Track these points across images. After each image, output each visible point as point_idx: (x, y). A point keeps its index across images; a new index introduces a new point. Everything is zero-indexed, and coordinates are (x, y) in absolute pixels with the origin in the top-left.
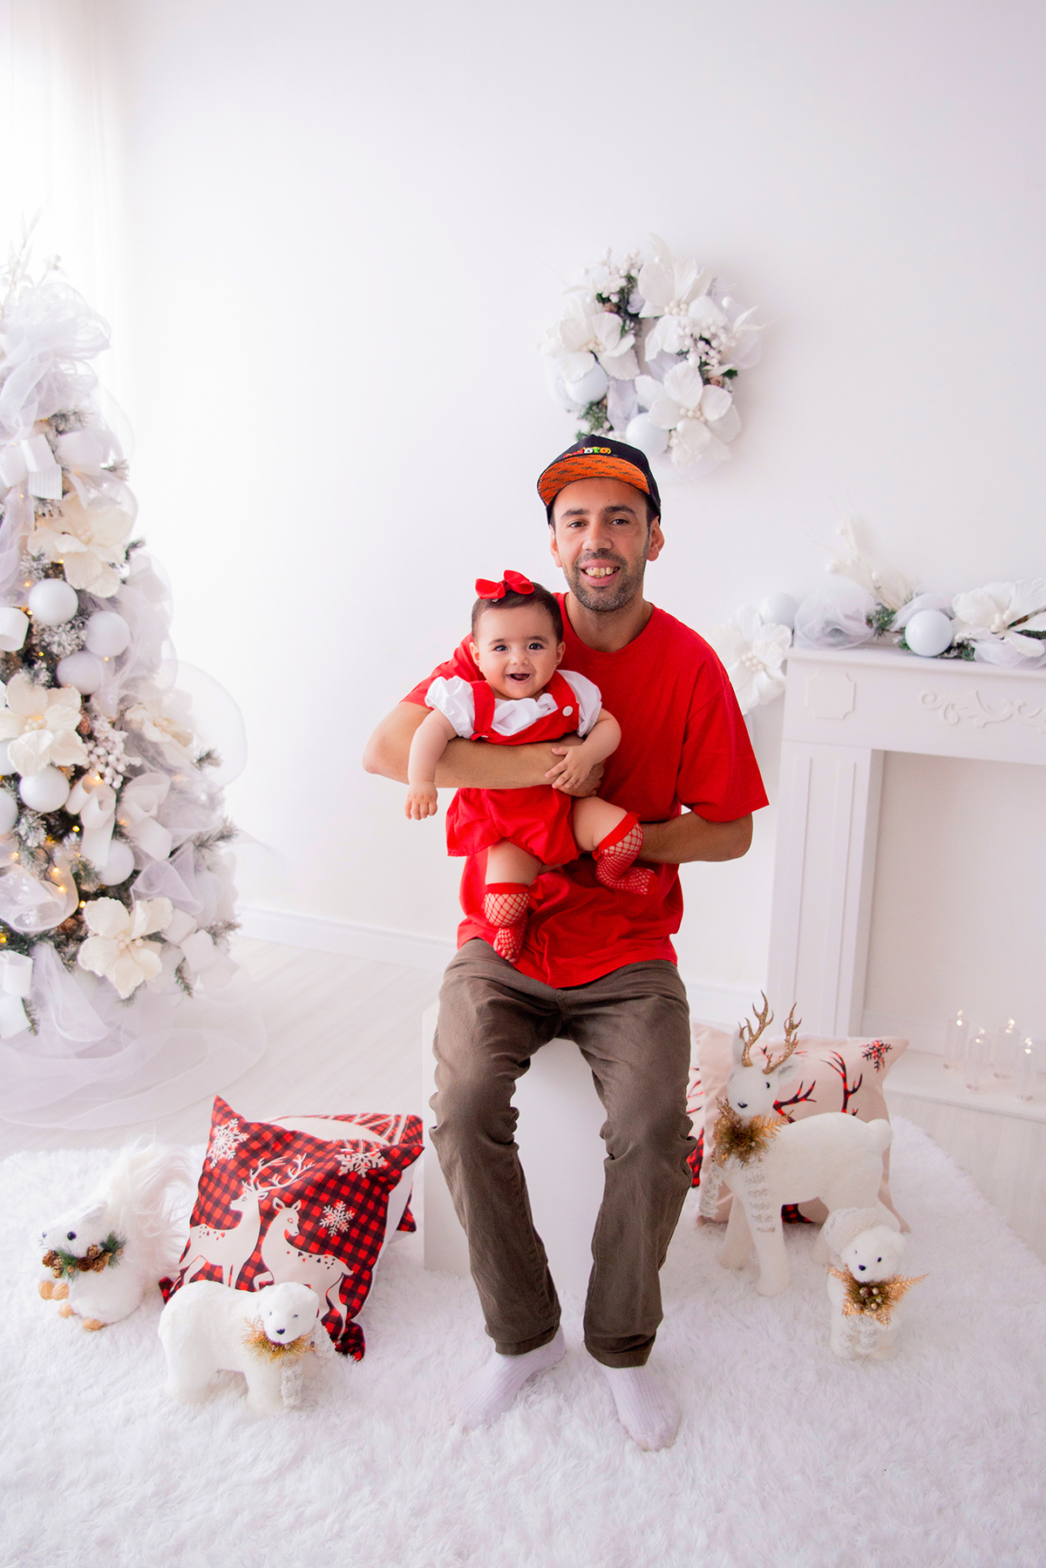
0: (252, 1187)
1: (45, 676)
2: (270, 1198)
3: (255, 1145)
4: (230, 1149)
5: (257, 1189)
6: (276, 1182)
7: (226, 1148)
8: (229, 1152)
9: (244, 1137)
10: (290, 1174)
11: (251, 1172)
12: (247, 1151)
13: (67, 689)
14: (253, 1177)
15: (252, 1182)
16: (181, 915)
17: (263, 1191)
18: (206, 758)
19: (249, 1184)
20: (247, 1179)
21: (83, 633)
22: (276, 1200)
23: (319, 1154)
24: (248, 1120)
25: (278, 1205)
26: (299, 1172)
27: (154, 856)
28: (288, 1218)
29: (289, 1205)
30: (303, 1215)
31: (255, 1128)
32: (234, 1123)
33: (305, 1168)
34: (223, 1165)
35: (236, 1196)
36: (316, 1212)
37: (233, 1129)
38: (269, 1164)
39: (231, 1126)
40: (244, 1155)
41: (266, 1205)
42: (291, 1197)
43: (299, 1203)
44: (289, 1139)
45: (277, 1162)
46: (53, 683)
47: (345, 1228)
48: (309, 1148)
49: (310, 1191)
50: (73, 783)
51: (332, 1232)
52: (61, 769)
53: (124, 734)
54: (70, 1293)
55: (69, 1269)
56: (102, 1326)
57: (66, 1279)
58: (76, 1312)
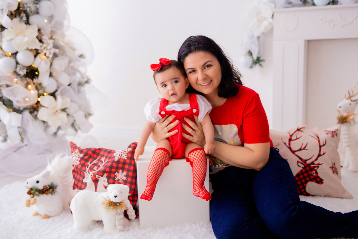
0: (88, 173)
2: (95, 176)
3: (86, 157)
4: (77, 161)
5: (89, 173)
6: (95, 169)
7: (76, 161)
8: (77, 162)
9: (82, 155)
10: (100, 165)
11: (86, 167)
12: (84, 160)
13: (32, 26)
14: (87, 169)
15: (87, 171)
17: (92, 173)
18: (81, 56)
19: (86, 172)
20: (85, 170)
23: (110, 155)
24: (82, 148)
25: (98, 177)
26: (103, 164)
27: (63, 85)
28: (103, 180)
29: (102, 176)
30: (108, 178)
31: (85, 151)
32: (77, 151)
33: (105, 162)
34: (77, 167)
35: (84, 177)
36: (112, 175)
37: (77, 153)
38: (92, 163)
39: (76, 152)
40: (83, 162)
41: (94, 178)
42: (102, 173)
43: (105, 174)
44: (98, 151)
45: (95, 162)
46: (27, 23)
47: (125, 178)
48: (106, 154)
49: (108, 170)
50: (35, 56)
51: (121, 181)
52: (31, 50)
53: (53, 41)
54: (37, 201)
55: (37, 193)
56: (49, 217)
57: (36, 197)
58: (39, 214)
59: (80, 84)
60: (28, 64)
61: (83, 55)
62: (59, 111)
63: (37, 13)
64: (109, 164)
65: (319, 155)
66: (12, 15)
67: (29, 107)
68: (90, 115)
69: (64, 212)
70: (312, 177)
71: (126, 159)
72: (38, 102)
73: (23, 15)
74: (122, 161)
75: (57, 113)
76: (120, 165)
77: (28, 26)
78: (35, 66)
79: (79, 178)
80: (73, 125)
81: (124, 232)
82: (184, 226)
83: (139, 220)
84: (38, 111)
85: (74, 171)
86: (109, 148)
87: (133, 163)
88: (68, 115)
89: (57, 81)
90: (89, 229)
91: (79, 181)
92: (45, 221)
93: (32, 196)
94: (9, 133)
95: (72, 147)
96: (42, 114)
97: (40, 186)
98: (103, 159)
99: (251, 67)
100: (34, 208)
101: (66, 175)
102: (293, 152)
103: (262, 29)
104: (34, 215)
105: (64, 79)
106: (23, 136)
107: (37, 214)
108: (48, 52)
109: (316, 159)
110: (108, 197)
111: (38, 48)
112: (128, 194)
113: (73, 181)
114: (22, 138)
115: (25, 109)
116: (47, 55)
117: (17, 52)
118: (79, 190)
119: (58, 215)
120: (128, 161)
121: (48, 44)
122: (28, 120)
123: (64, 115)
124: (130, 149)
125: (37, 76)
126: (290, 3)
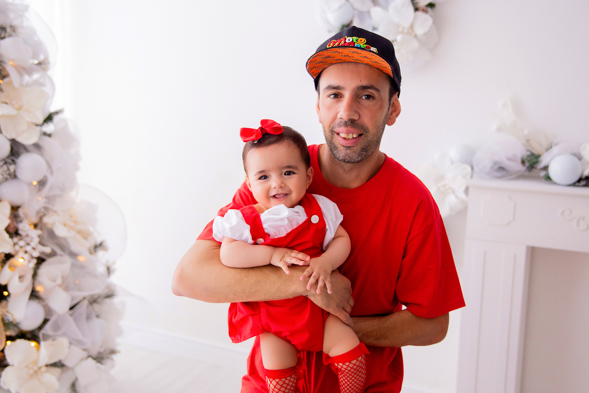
16: (75, 349)
53: (39, 232)
59: (94, 301)
61: (104, 244)
62: (44, 369)
63: (14, 177)
75: (38, 373)
78: (3, 282)
89: (45, 307)
111: (7, 250)
121: (29, 239)
125: (7, 298)
126: (502, 169)
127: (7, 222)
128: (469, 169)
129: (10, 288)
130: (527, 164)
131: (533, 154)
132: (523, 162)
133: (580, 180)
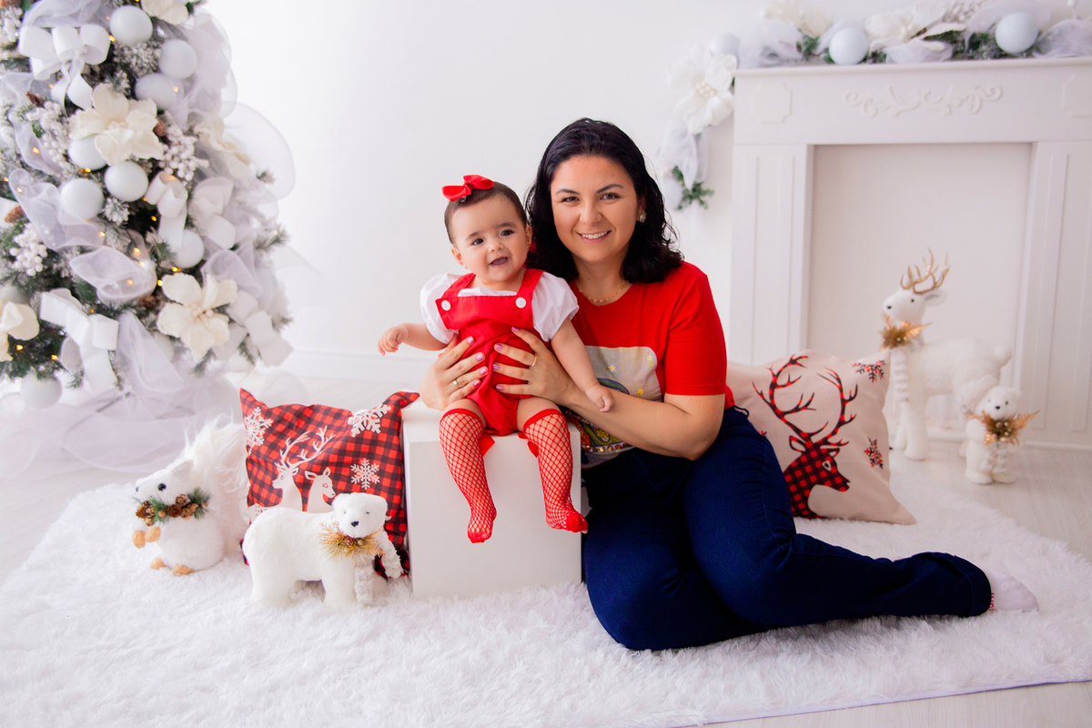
0: (284, 466)
1: (125, 84)
2: (301, 472)
3: (280, 428)
4: (258, 436)
5: (288, 466)
6: (303, 457)
7: (255, 435)
8: (258, 439)
9: (269, 422)
10: (315, 447)
11: (281, 452)
12: (274, 435)
13: (144, 102)
14: (284, 457)
15: (282, 461)
16: (244, 295)
17: (294, 467)
18: (263, 177)
19: (281, 464)
20: (279, 460)
21: (158, 53)
22: (307, 473)
23: (338, 423)
24: (270, 405)
25: (310, 476)
26: (322, 445)
27: (220, 248)
28: (322, 484)
29: (320, 473)
30: (335, 478)
31: (276, 413)
32: (257, 411)
33: (327, 440)
34: (257, 451)
35: (275, 476)
36: (345, 472)
37: (257, 418)
38: (296, 442)
39: (256, 415)
40: (272, 439)
41: (300, 479)
42: (319, 467)
43: (328, 470)
44: (308, 413)
45: (302, 438)
46: (132, 94)
47: (376, 479)
48: (329, 420)
49: (334, 458)
50: (151, 177)
51: (366, 485)
52: (141, 163)
53: (194, 139)
54: (162, 534)
55: (160, 514)
56: (190, 572)
57: (157, 524)
58: (166, 564)
59: (260, 246)
60: (134, 197)
61: (268, 174)
62: (210, 313)
63: (156, 70)
64: (337, 445)
65: (841, 423)
66: (95, 76)
67: (135, 303)
68: (285, 321)
69: (226, 560)
70: (823, 474)
71: (379, 431)
72: (158, 288)
73: (121, 74)
74: (368, 436)
75: (203, 317)
76: (365, 448)
77: (133, 101)
78: (151, 200)
79: (264, 478)
80: (243, 347)
81: (376, 609)
82: (520, 593)
83: (410, 580)
84: (157, 313)
85: (249, 461)
86: (336, 404)
87: (395, 441)
88: (231, 321)
89: (203, 238)
90: (289, 601)
91: (262, 484)
92: (181, 580)
93: (148, 520)
94: (88, 365)
95: (244, 401)
96: (168, 319)
97: (168, 498)
98: (321, 433)
99: (680, 208)
100: (154, 550)
101: (229, 470)
102: (781, 415)
103: (707, 117)
104: (153, 567)
105: (223, 234)
106: (119, 374)
107: (161, 564)
108: (181, 167)
109: (834, 433)
110: (336, 524)
111: (157, 157)
112: (384, 518)
113: (249, 484)
114: (119, 378)
115: (127, 306)
116: (180, 174)
117: (106, 167)
118: (263, 508)
119: (212, 566)
120: (384, 438)
121: (182, 147)
122: (132, 334)
123: (221, 322)
124: (387, 409)
125: (156, 225)
126: (773, 55)
127: (155, 122)
128: (734, 60)
129: (161, 210)
130: (804, 48)
131: (811, 39)
132: (799, 47)
133: (865, 60)
